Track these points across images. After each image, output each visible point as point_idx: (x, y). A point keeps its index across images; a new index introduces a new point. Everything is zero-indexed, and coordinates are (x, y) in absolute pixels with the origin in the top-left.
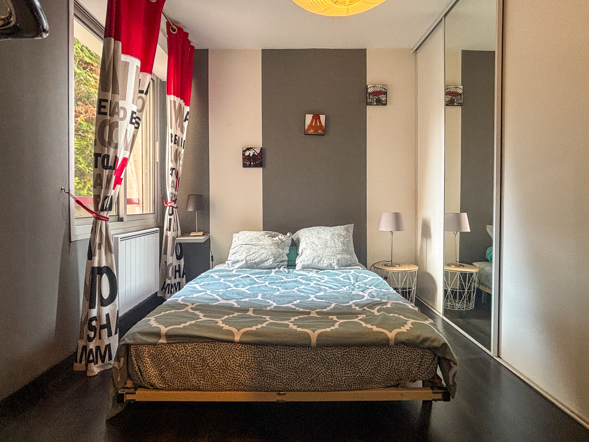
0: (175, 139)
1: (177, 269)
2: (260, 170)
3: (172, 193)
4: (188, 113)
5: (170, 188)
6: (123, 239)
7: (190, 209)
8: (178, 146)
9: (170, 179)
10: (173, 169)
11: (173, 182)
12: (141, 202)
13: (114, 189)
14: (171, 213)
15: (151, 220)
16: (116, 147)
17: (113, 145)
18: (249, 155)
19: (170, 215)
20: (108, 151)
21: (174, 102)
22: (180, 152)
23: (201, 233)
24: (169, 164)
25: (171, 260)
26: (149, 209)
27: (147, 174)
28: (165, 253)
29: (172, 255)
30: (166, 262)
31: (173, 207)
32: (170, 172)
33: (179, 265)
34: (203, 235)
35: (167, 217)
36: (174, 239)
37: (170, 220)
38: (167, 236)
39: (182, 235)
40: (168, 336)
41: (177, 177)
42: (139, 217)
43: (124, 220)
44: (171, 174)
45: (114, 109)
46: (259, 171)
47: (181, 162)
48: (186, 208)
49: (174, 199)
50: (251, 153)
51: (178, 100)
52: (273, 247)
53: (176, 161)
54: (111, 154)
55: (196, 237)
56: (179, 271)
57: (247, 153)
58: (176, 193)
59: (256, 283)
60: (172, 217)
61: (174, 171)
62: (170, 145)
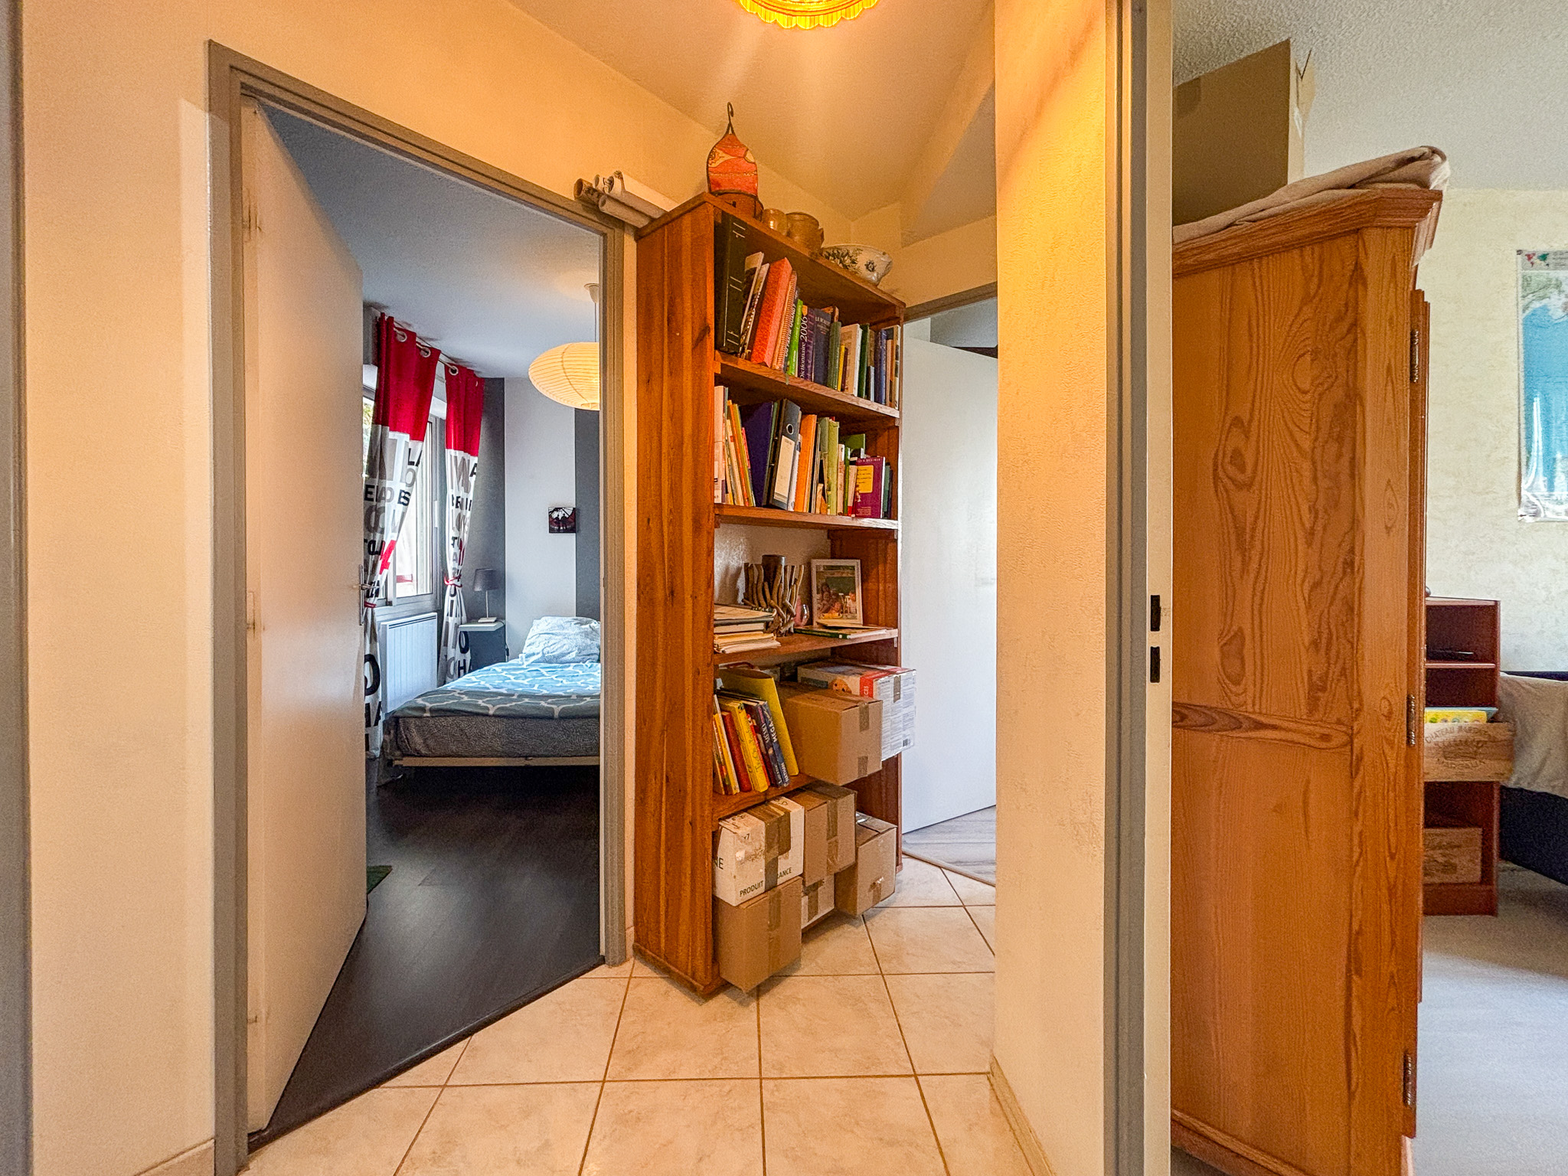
0: (458, 502)
1: (462, 665)
2: (573, 536)
3: (454, 569)
4: (476, 465)
5: (452, 562)
6: (392, 626)
7: (478, 589)
8: (461, 509)
9: (451, 551)
10: (454, 539)
11: (455, 554)
12: (415, 578)
13: (381, 573)
14: (453, 593)
15: (428, 603)
16: (382, 532)
17: (379, 530)
18: (557, 518)
19: (452, 596)
20: (374, 537)
21: (456, 457)
22: (464, 517)
23: (493, 620)
24: (451, 533)
25: (453, 653)
26: (425, 587)
27: (422, 542)
28: (446, 645)
29: (454, 647)
30: (446, 656)
31: (455, 585)
32: (452, 542)
33: (464, 661)
34: (496, 621)
35: (448, 599)
36: (457, 627)
37: (452, 602)
38: (447, 623)
39: (469, 621)
40: (431, 710)
41: (461, 548)
42: (411, 600)
43: (394, 604)
44: (453, 545)
45: (381, 494)
46: (571, 538)
47: (466, 527)
48: (474, 588)
49: (456, 575)
50: (561, 514)
51: (460, 454)
52: (579, 637)
53: (459, 528)
54: (377, 539)
55: (487, 625)
56: (464, 668)
57: (555, 515)
58: (460, 568)
59: (543, 675)
60: (454, 598)
61: (456, 541)
62: (451, 511)
